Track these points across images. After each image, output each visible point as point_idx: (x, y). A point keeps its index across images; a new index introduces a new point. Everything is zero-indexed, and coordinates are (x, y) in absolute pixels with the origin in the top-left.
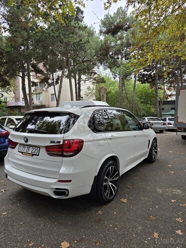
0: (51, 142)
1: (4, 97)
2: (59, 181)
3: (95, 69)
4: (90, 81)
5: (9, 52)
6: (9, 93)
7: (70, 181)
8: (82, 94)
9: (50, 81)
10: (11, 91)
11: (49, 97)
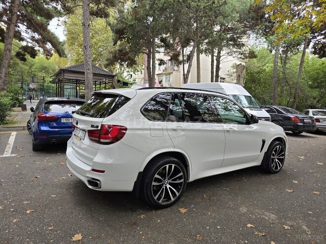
0: (92, 126)
1: (133, 78)
2: (93, 170)
3: (244, 40)
4: (234, 55)
5: (132, 25)
6: (136, 73)
7: (103, 172)
8: (221, 74)
9: (181, 58)
10: (138, 71)
11: (180, 78)
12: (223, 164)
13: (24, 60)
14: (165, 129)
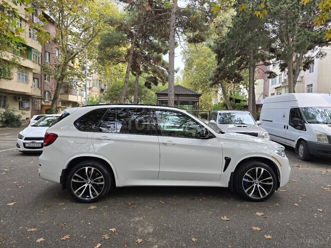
11: (304, 90)
12: (158, 176)
13: (150, 87)
14: (89, 138)
